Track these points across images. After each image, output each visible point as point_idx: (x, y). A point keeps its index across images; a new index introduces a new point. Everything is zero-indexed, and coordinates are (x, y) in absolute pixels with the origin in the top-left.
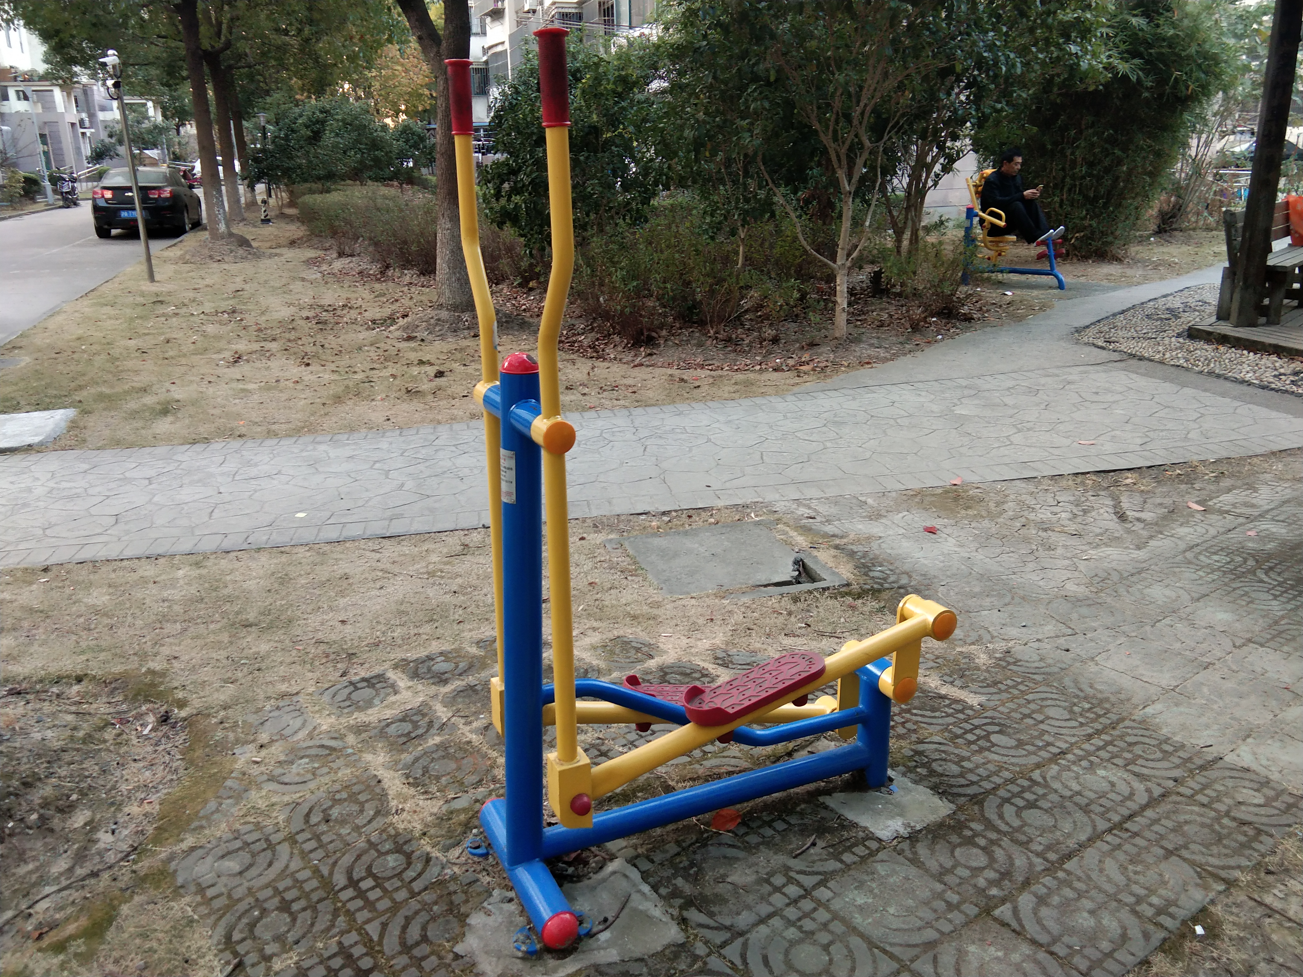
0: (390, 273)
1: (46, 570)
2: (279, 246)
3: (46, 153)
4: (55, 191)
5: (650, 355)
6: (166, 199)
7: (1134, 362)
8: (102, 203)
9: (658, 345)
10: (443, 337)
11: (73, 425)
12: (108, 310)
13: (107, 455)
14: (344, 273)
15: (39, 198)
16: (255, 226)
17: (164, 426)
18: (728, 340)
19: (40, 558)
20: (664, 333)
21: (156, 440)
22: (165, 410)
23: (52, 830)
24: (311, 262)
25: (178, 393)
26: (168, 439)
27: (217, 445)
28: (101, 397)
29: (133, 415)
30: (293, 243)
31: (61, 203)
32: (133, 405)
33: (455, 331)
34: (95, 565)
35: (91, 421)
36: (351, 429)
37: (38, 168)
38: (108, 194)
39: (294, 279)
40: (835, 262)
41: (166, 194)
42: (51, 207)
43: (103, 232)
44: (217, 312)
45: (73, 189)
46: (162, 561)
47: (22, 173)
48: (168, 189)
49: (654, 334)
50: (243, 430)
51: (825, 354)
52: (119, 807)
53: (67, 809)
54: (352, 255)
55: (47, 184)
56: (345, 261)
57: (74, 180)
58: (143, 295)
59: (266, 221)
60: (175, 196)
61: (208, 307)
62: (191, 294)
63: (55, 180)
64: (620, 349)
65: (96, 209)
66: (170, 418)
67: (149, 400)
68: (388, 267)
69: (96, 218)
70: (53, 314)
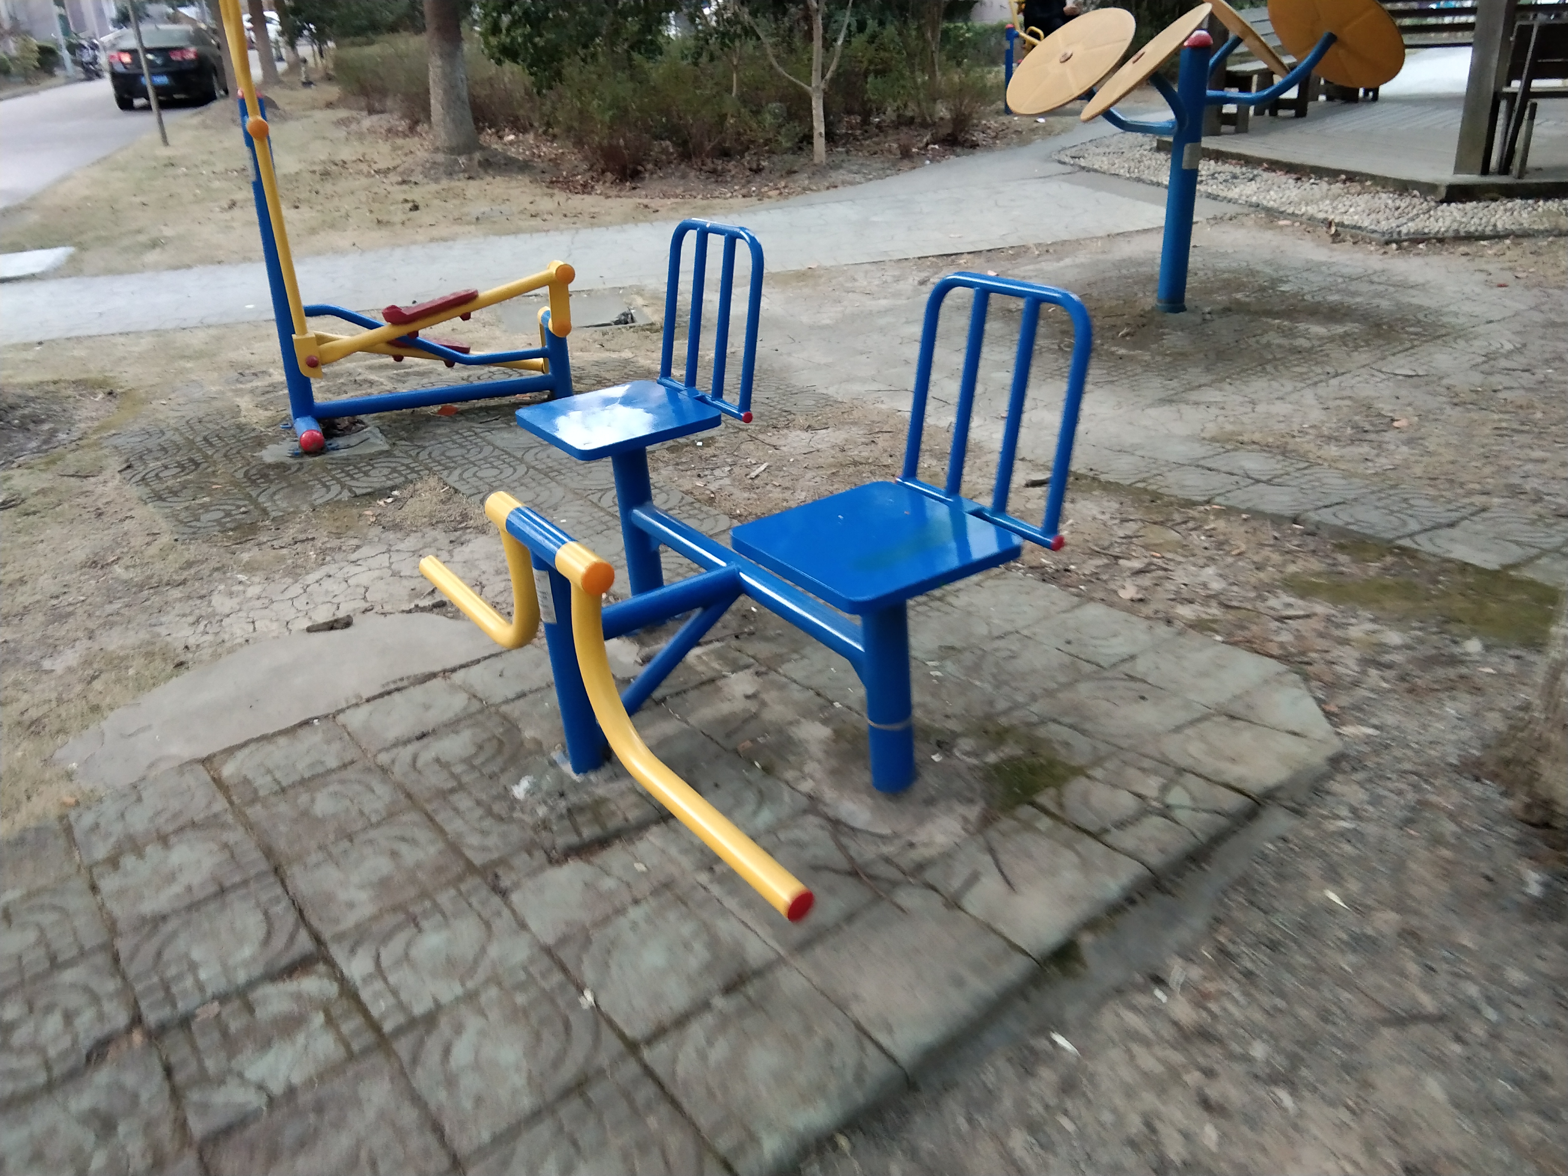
0: (419, 129)
1: (40, 343)
2: (313, 108)
3: (62, 18)
4: (75, 62)
5: (634, 188)
6: (192, 61)
7: (1084, 174)
8: (120, 69)
9: (643, 179)
10: (437, 180)
11: (72, 259)
12: (119, 174)
13: (101, 280)
14: (372, 131)
15: (58, 72)
16: (292, 89)
17: (152, 257)
18: (714, 172)
19: (37, 338)
20: (650, 166)
21: (144, 268)
22: (155, 244)
23: (28, 430)
24: (343, 123)
25: (168, 232)
26: (156, 267)
27: (197, 270)
28: (98, 239)
29: (126, 250)
30: (330, 105)
31: (82, 76)
32: (125, 242)
33: (451, 174)
34: (78, 339)
35: (87, 256)
36: (319, 253)
37: (55, 36)
38: (126, 58)
39: (316, 138)
40: (810, 85)
41: (190, 55)
42: (71, 81)
43: (125, 103)
44: (227, 170)
45: (95, 58)
46: (131, 336)
47: (35, 43)
48: (193, 49)
49: (640, 168)
50: (223, 258)
51: (803, 179)
52: (73, 424)
53: (38, 421)
54: (382, 112)
55: (65, 54)
56: (375, 118)
57: (95, 47)
58: (156, 158)
59: (308, 84)
60: (201, 59)
61: (220, 167)
62: (205, 157)
63: (73, 48)
64: (607, 185)
65: (116, 77)
66: (158, 250)
67: (142, 238)
68: (416, 122)
69: (116, 87)
70: (64, 179)
